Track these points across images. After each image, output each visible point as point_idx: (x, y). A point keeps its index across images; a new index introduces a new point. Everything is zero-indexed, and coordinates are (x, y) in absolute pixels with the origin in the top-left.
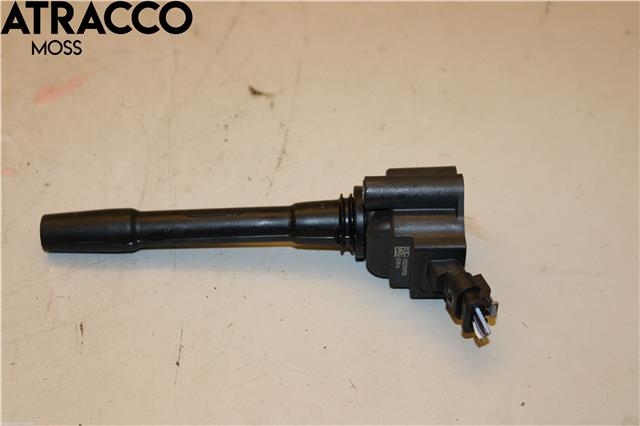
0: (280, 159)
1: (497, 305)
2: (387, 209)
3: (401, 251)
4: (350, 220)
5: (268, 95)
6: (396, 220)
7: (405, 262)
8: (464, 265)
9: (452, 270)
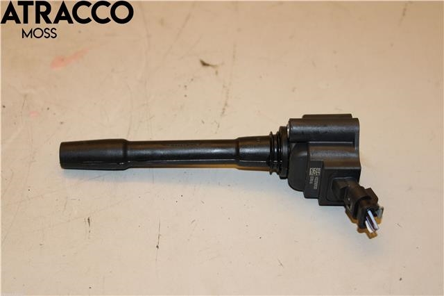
0: (224, 109)
1: (383, 209)
2: (305, 142)
3: (315, 171)
4: (278, 150)
5: (213, 66)
6: (312, 149)
7: (317, 178)
8: (358, 181)
9: (351, 185)
